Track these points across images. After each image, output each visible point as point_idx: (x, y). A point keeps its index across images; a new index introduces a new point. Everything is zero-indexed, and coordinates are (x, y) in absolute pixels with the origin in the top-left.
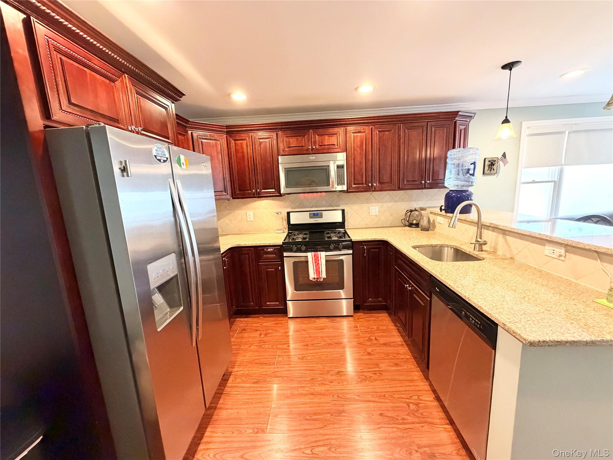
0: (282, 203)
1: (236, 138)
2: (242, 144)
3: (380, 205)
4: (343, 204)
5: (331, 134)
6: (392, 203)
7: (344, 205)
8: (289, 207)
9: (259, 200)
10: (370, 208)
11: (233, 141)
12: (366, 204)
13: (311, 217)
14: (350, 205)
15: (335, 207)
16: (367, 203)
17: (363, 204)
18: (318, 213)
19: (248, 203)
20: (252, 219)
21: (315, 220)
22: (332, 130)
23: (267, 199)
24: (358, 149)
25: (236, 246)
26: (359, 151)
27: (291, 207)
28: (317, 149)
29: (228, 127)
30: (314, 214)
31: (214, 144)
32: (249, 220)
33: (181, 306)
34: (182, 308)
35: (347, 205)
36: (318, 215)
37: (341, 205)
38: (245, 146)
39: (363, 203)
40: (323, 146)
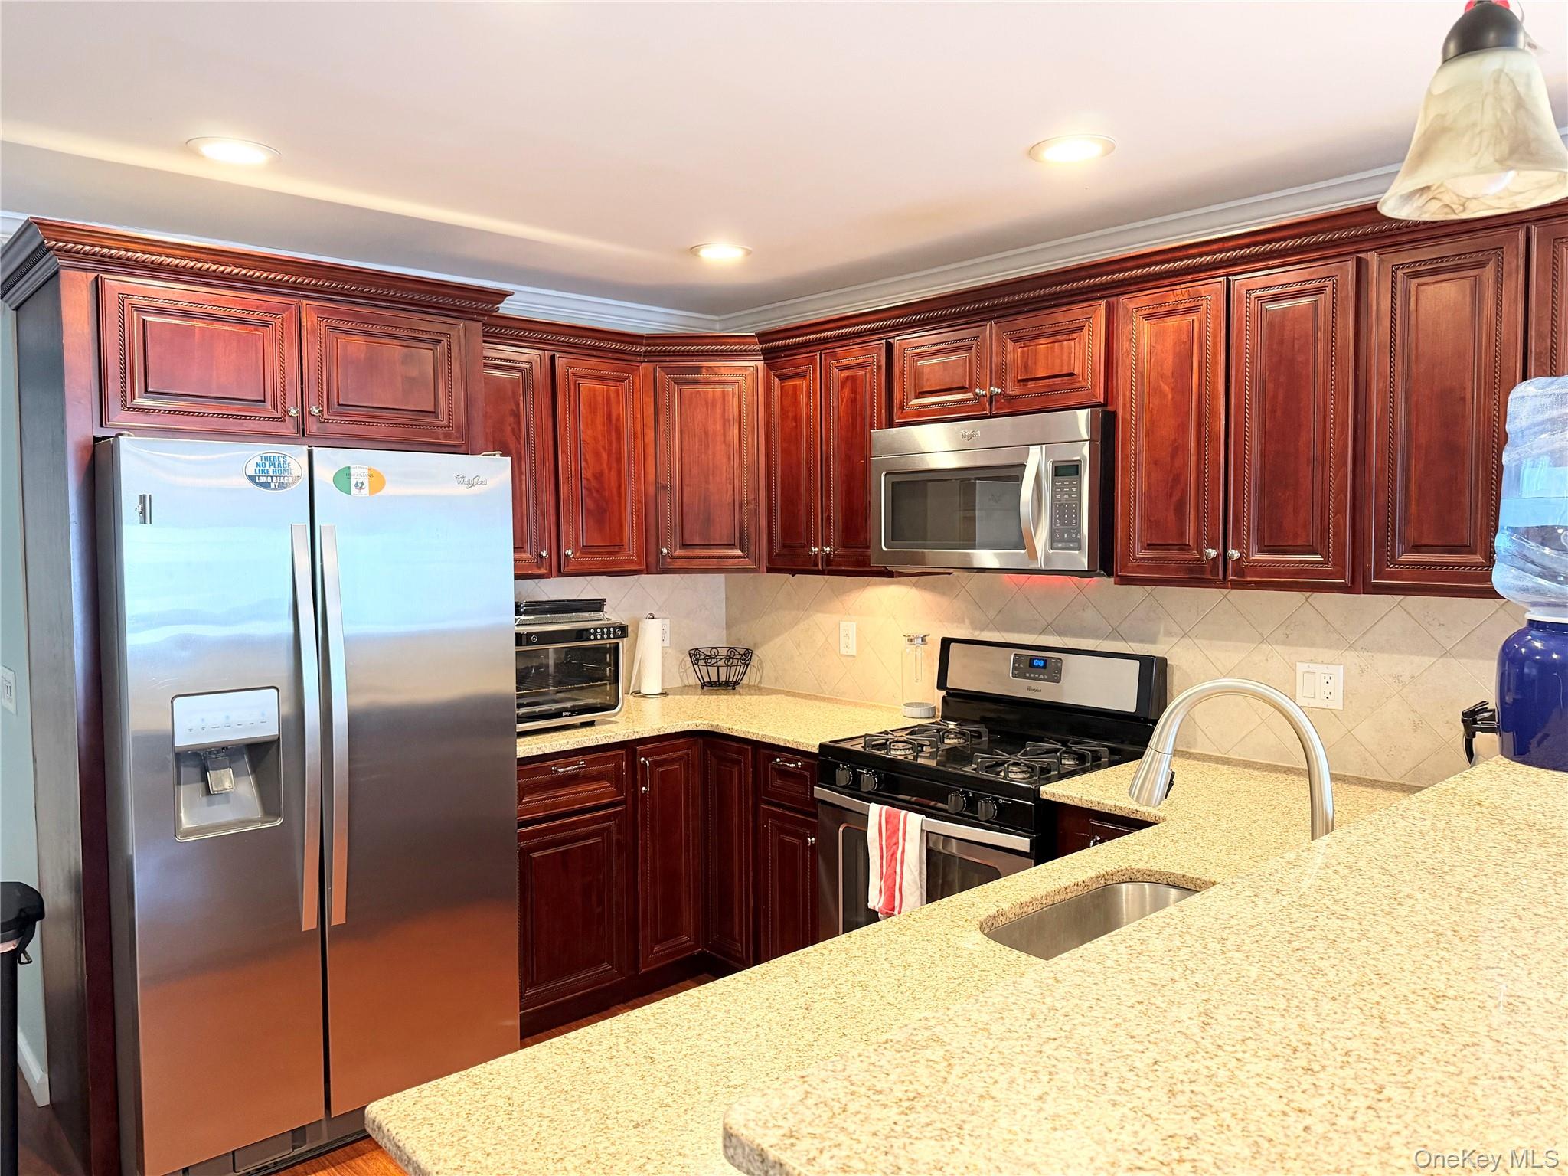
0: (944, 601)
1: (788, 371)
2: (795, 387)
3: (1351, 657)
4: (1169, 633)
5: (1063, 333)
6: (1428, 661)
7: (1175, 640)
8: (963, 622)
9: (875, 584)
10: (1301, 667)
11: (776, 379)
12: (1278, 648)
13: (1019, 673)
14: (1205, 642)
15: (1133, 641)
16: (1286, 641)
17: (1264, 646)
18: (1045, 660)
19: (845, 591)
20: (853, 651)
21: (1029, 689)
22: (1062, 317)
23: (899, 583)
24: (1166, 388)
25: (710, 729)
26: (1170, 396)
27: (972, 623)
28: (1009, 397)
29: (766, 338)
30: (1032, 659)
31: (718, 394)
32: (843, 651)
33: (280, 816)
34: (277, 823)
35: (1187, 641)
36: (1044, 667)
37: (1161, 638)
38: (803, 398)
39: (1263, 640)
40: (1031, 384)
